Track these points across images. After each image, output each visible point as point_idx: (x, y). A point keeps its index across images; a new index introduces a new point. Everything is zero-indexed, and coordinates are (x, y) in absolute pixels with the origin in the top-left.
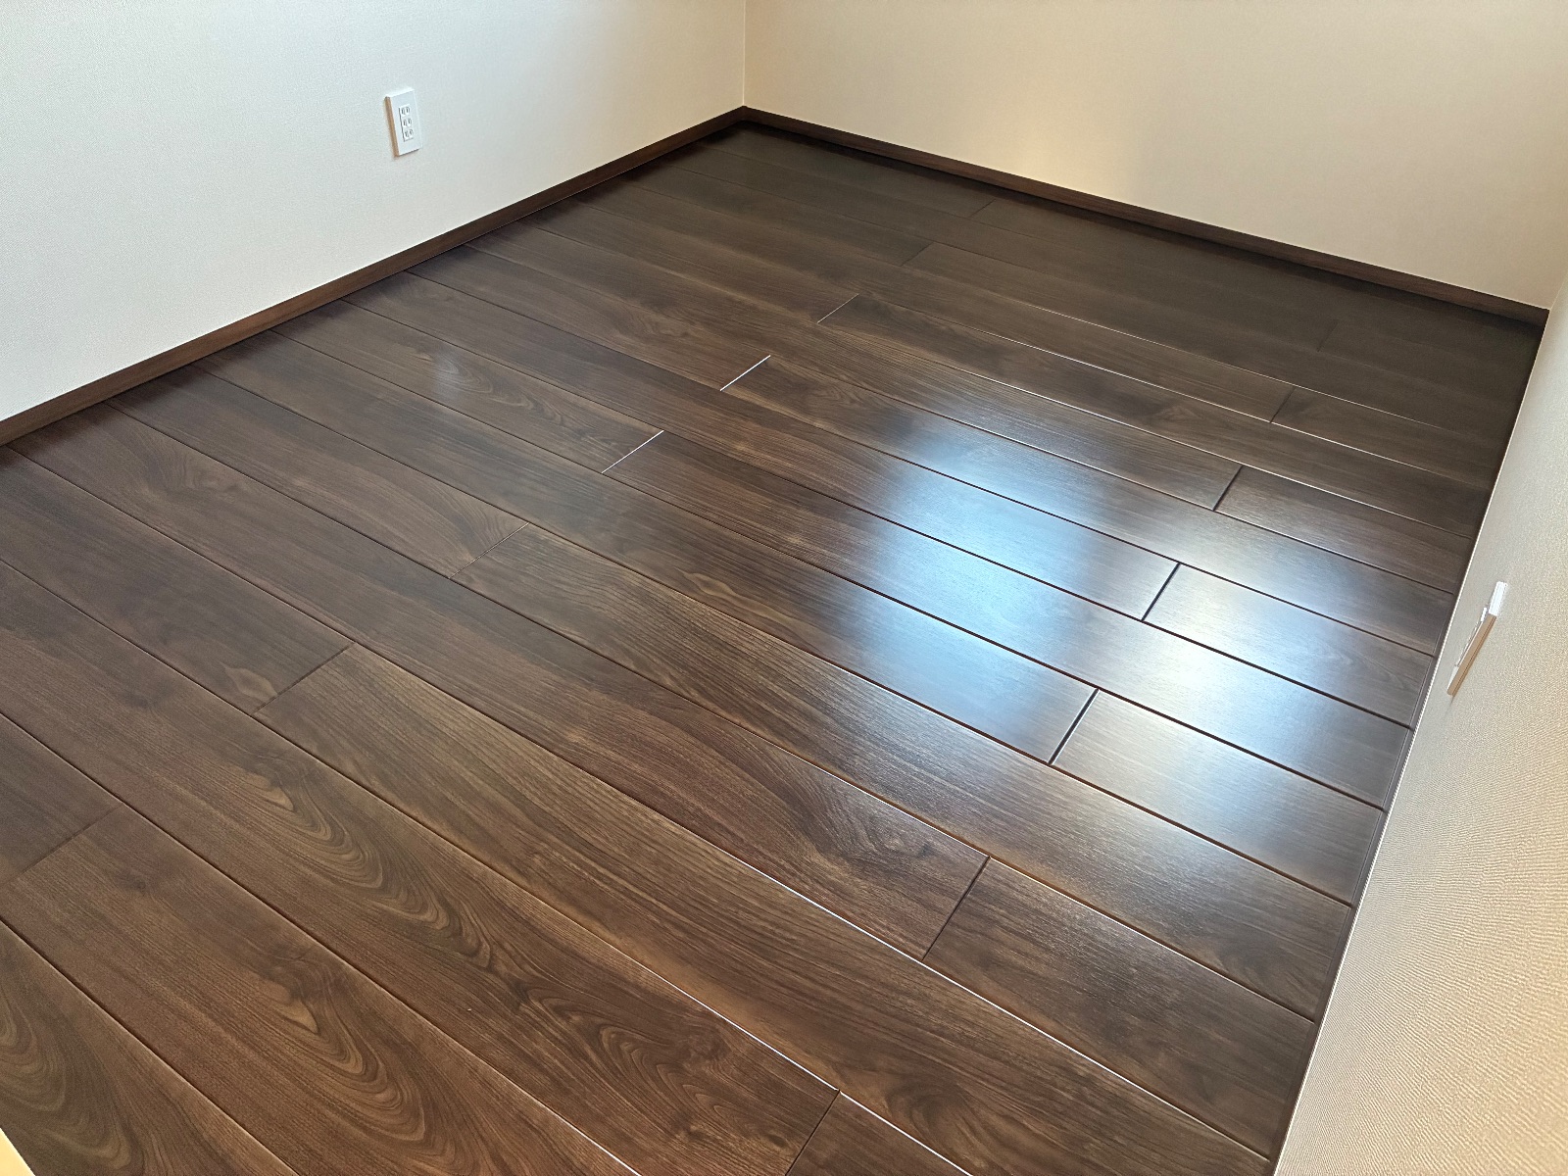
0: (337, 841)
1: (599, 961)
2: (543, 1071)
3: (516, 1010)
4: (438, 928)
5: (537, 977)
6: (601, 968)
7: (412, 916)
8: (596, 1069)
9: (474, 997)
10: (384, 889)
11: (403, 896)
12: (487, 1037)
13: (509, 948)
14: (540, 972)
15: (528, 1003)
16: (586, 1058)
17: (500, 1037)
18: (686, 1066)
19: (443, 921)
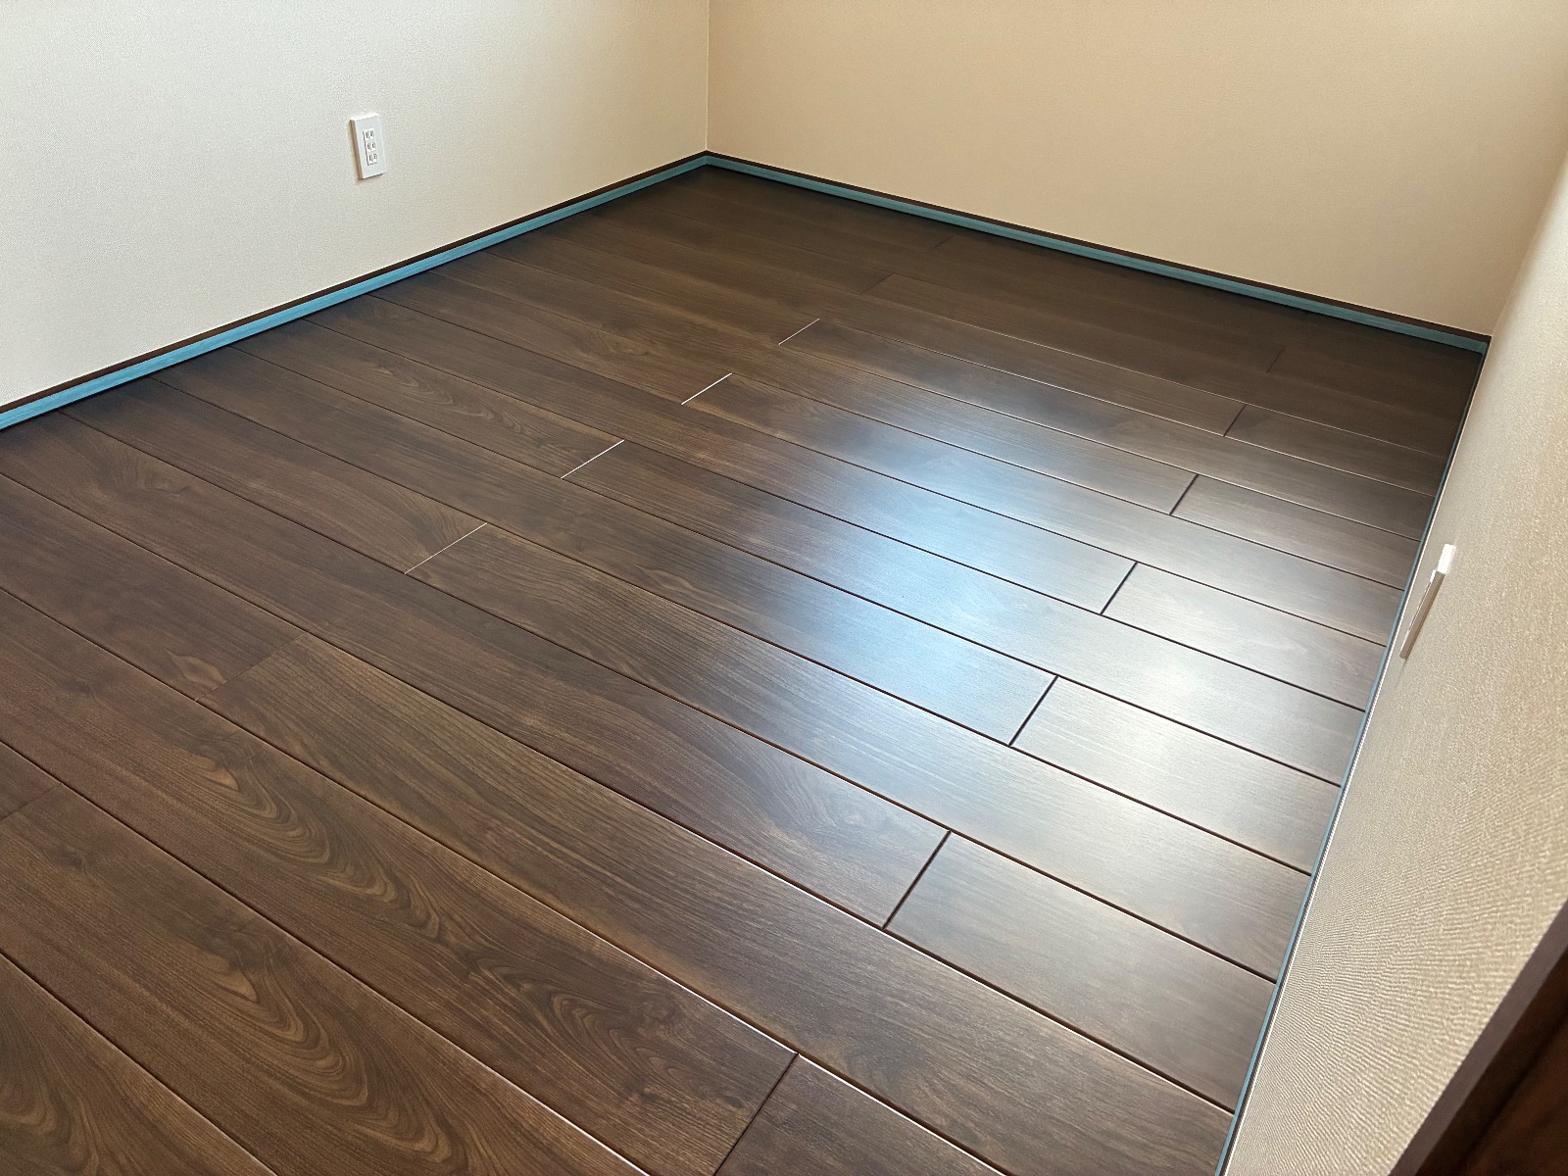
0: (283, 818)
1: (551, 931)
2: (492, 1037)
3: (465, 978)
4: (385, 900)
5: (486, 947)
6: (553, 938)
7: (358, 889)
8: (549, 1036)
9: (421, 966)
10: (330, 863)
11: (350, 870)
12: (433, 1004)
13: (459, 919)
14: (492, 943)
15: (478, 972)
16: (538, 1024)
17: (448, 1005)
18: (640, 1031)
19: (392, 894)
